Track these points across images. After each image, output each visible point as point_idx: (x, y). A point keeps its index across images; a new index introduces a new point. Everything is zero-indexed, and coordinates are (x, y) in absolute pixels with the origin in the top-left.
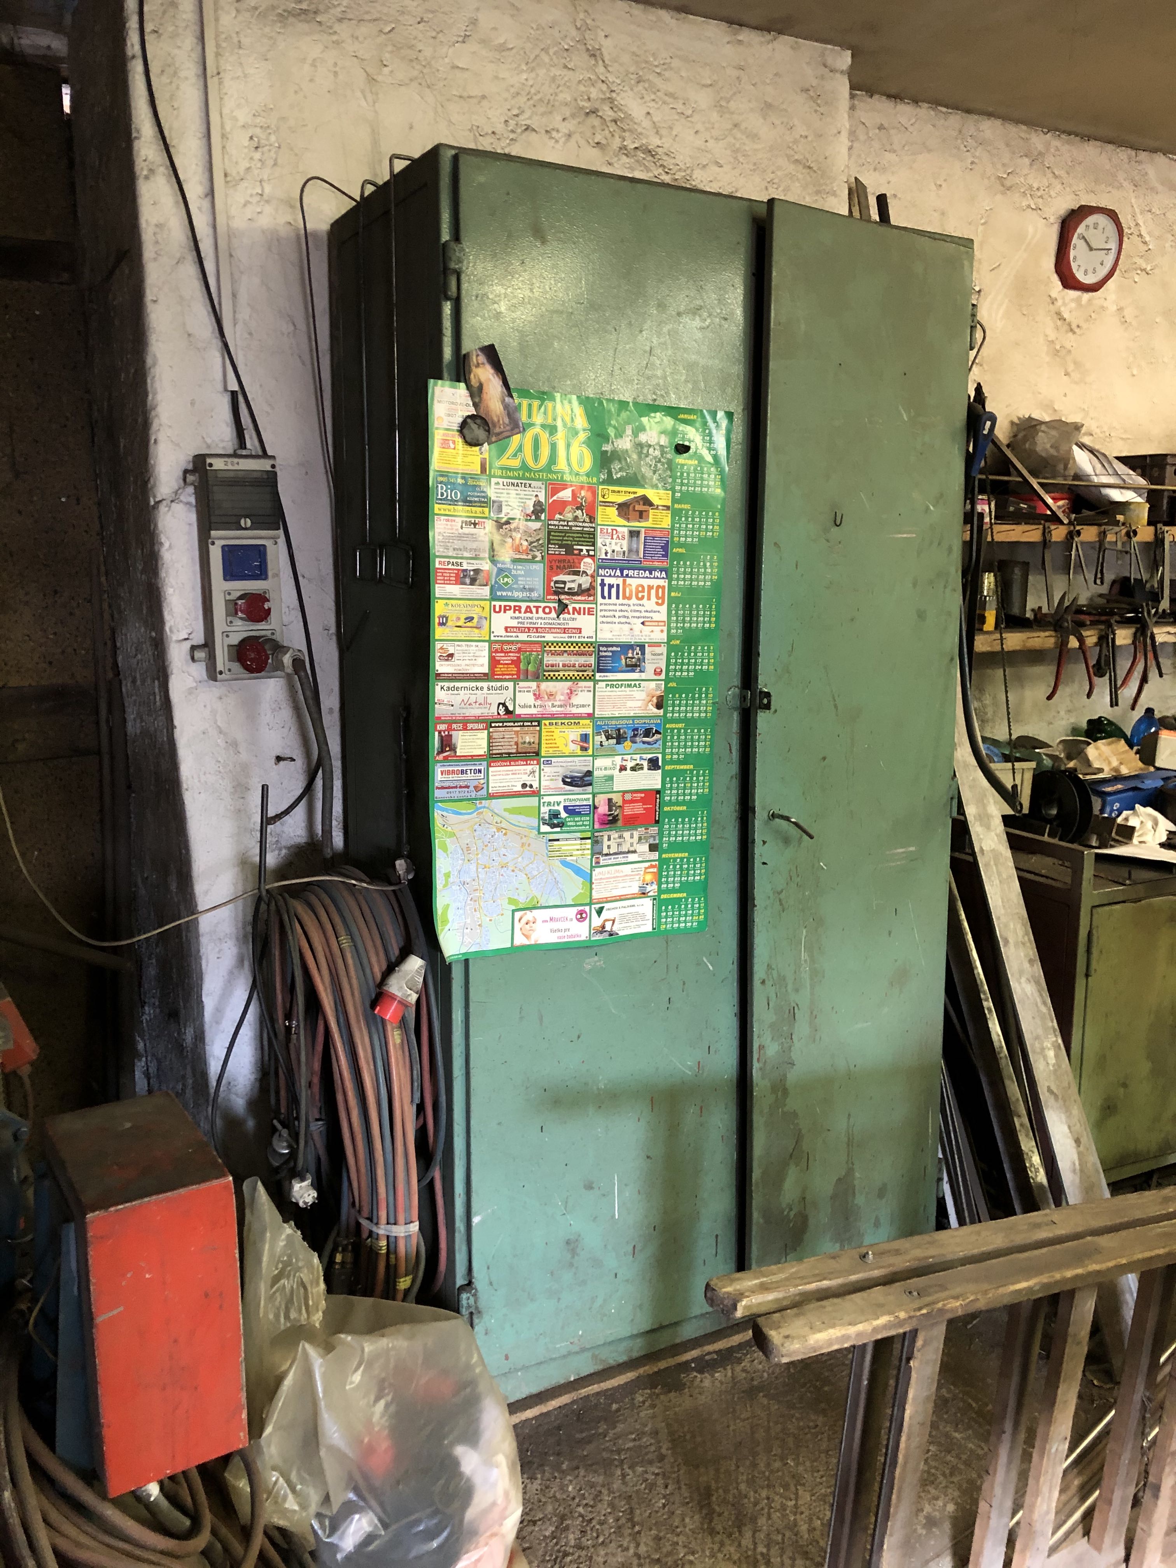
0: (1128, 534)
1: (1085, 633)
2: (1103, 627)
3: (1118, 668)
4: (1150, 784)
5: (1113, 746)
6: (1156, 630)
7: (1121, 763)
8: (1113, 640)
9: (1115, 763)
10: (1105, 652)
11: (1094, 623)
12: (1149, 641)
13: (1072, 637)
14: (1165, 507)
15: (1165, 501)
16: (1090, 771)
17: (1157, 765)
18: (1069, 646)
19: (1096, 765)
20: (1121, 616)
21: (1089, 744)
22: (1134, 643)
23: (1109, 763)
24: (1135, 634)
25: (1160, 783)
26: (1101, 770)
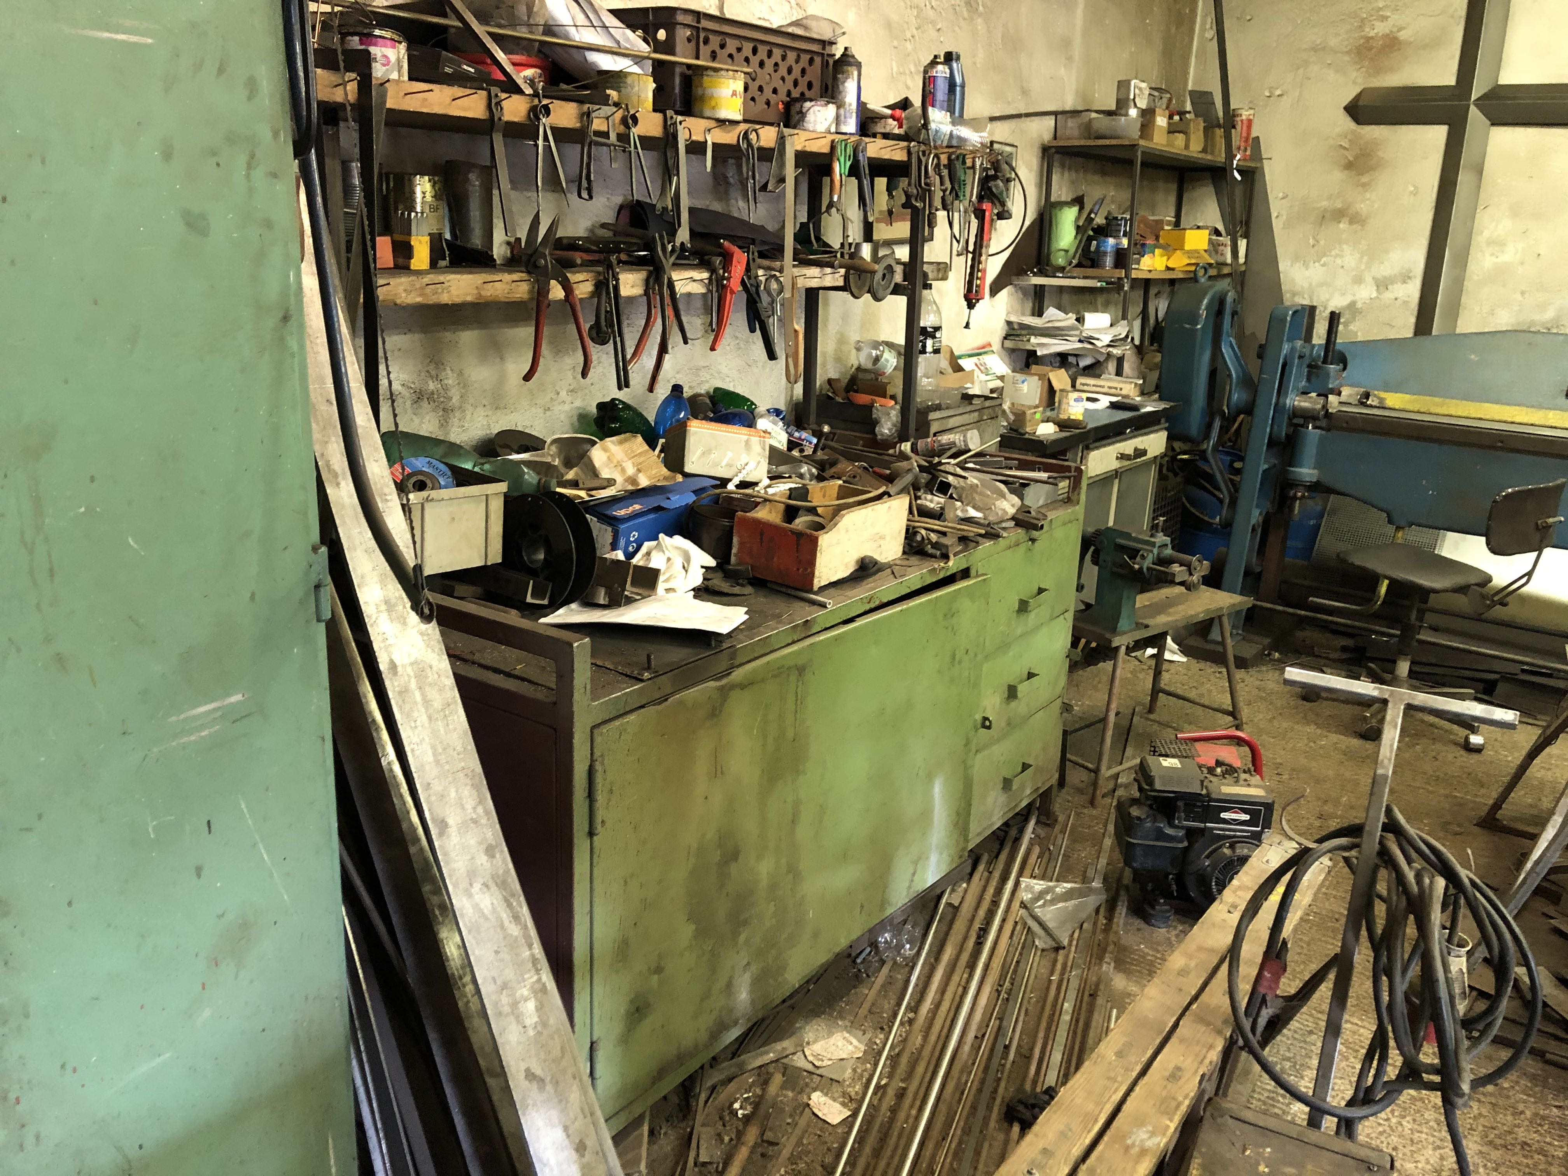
0: (624, 121)
1: (573, 277)
2: (600, 269)
3: (626, 330)
4: (679, 501)
5: (627, 445)
6: (676, 275)
7: (639, 471)
8: (616, 288)
9: (631, 471)
10: (605, 306)
11: (587, 265)
12: (666, 291)
13: (553, 282)
14: (677, 90)
15: (677, 81)
16: (596, 483)
17: (687, 469)
18: (551, 296)
19: (605, 473)
20: (629, 253)
21: (594, 443)
22: (646, 293)
23: (623, 471)
24: (647, 281)
25: (691, 498)
26: (611, 482)
